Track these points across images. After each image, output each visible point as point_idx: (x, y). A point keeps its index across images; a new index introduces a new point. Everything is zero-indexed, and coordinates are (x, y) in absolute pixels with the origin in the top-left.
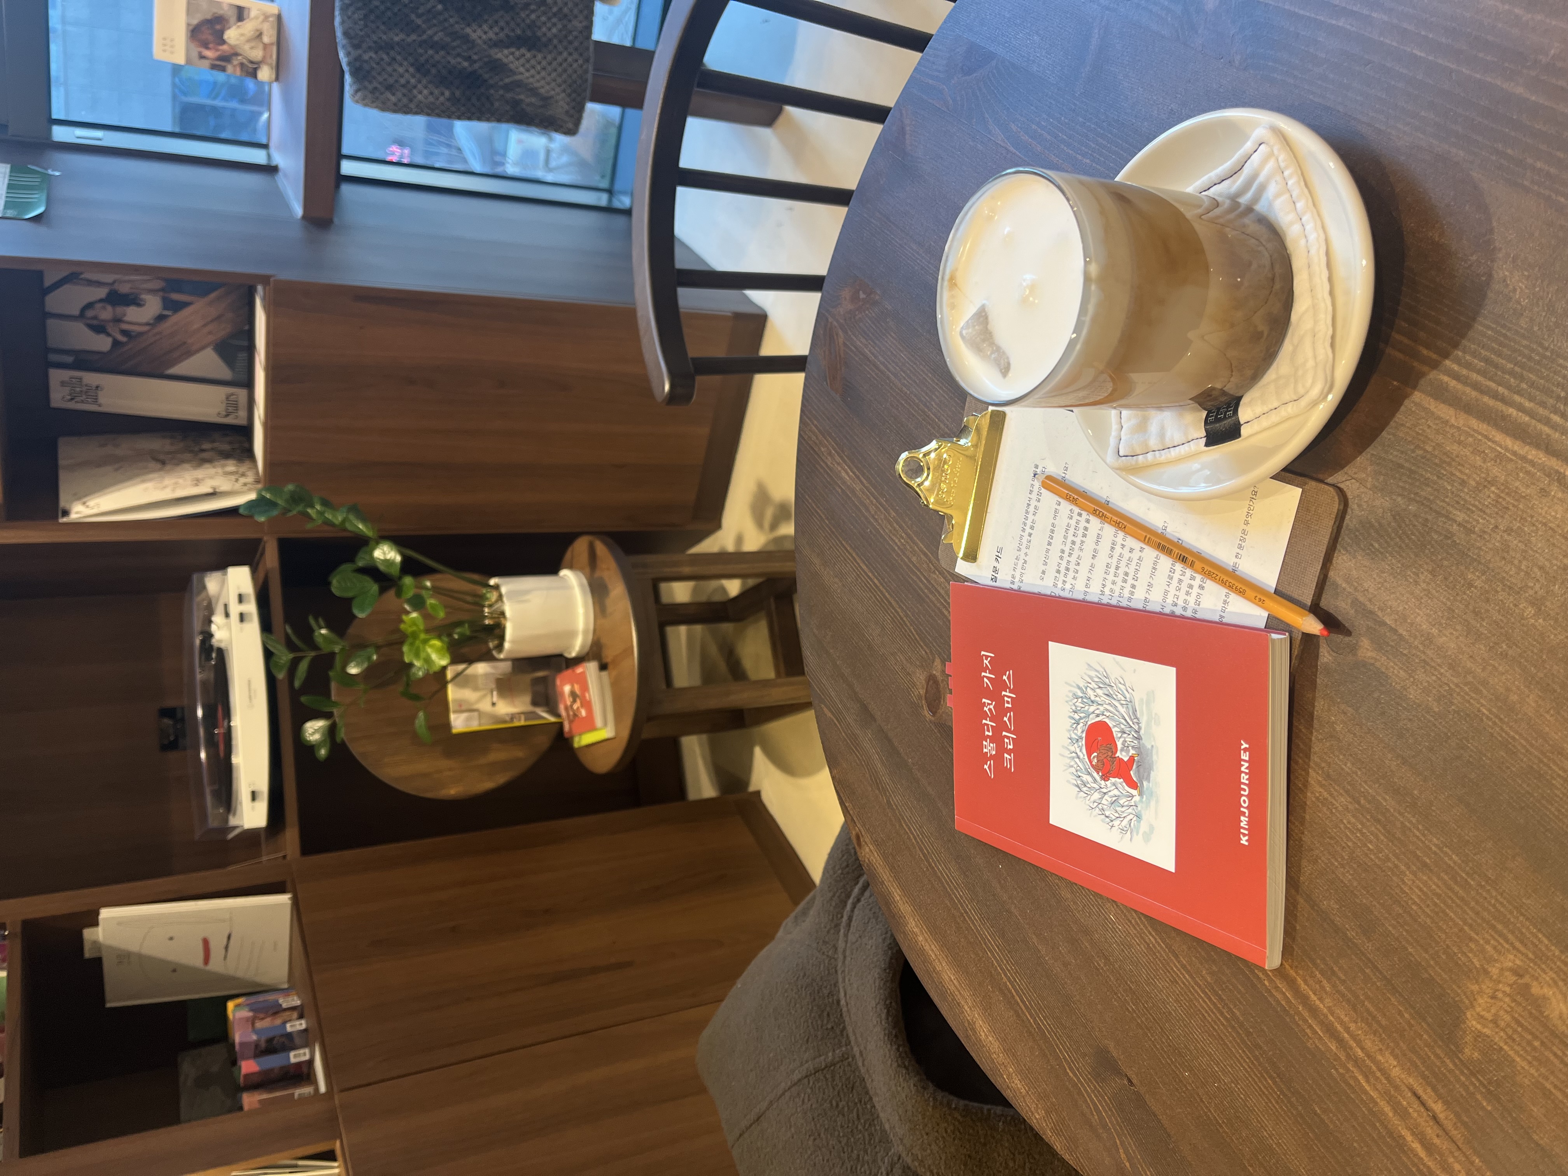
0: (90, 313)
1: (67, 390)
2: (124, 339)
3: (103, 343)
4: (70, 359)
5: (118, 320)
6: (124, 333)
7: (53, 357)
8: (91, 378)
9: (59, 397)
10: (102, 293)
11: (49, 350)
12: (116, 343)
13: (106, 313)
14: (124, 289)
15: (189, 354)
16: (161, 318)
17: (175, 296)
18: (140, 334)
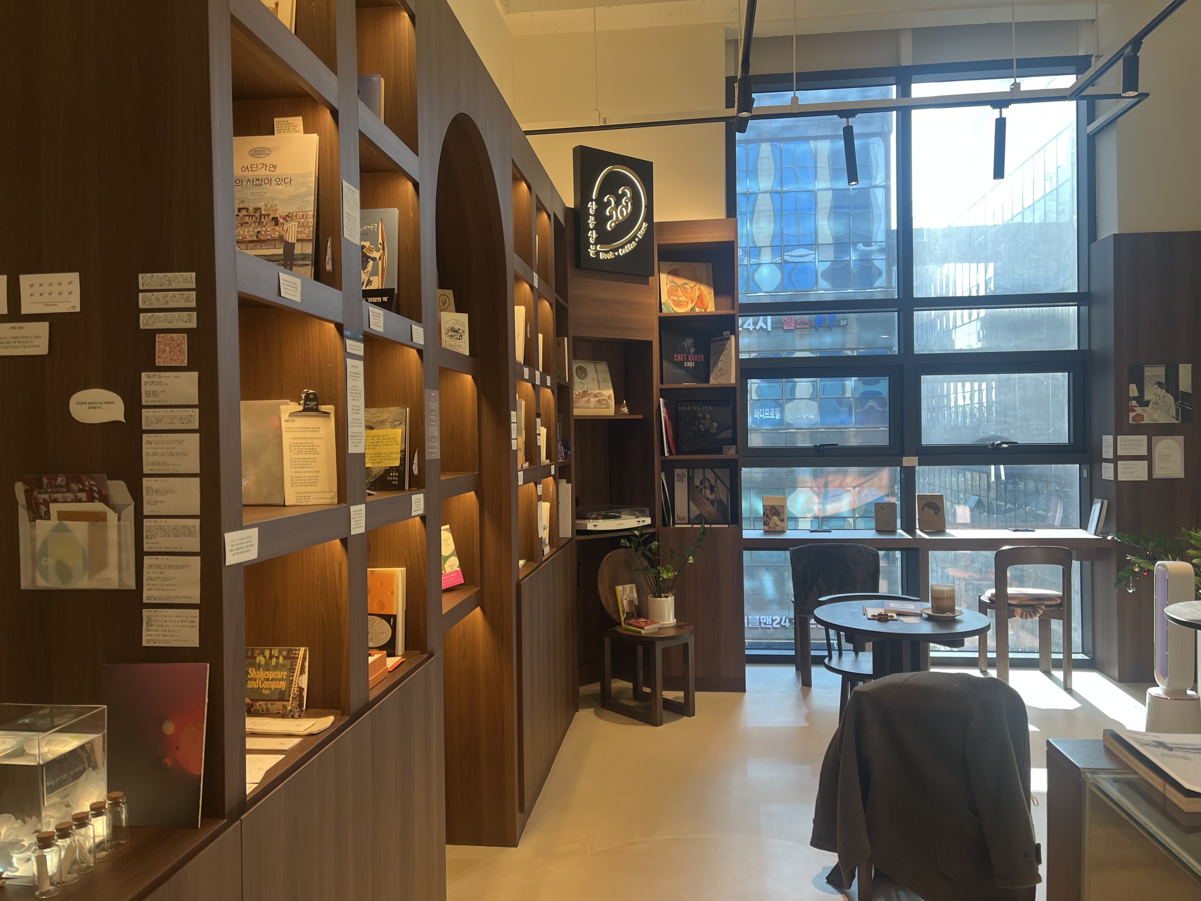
0: (706, 480)
1: (681, 474)
2: (699, 489)
3: (697, 483)
4: (691, 474)
5: (705, 487)
6: (701, 489)
7: (691, 470)
8: (685, 480)
9: (677, 471)
10: (713, 484)
11: (693, 469)
12: (698, 487)
13: (707, 484)
14: (715, 490)
15: (697, 507)
16: (708, 499)
17: (715, 503)
18: (702, 494)
